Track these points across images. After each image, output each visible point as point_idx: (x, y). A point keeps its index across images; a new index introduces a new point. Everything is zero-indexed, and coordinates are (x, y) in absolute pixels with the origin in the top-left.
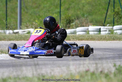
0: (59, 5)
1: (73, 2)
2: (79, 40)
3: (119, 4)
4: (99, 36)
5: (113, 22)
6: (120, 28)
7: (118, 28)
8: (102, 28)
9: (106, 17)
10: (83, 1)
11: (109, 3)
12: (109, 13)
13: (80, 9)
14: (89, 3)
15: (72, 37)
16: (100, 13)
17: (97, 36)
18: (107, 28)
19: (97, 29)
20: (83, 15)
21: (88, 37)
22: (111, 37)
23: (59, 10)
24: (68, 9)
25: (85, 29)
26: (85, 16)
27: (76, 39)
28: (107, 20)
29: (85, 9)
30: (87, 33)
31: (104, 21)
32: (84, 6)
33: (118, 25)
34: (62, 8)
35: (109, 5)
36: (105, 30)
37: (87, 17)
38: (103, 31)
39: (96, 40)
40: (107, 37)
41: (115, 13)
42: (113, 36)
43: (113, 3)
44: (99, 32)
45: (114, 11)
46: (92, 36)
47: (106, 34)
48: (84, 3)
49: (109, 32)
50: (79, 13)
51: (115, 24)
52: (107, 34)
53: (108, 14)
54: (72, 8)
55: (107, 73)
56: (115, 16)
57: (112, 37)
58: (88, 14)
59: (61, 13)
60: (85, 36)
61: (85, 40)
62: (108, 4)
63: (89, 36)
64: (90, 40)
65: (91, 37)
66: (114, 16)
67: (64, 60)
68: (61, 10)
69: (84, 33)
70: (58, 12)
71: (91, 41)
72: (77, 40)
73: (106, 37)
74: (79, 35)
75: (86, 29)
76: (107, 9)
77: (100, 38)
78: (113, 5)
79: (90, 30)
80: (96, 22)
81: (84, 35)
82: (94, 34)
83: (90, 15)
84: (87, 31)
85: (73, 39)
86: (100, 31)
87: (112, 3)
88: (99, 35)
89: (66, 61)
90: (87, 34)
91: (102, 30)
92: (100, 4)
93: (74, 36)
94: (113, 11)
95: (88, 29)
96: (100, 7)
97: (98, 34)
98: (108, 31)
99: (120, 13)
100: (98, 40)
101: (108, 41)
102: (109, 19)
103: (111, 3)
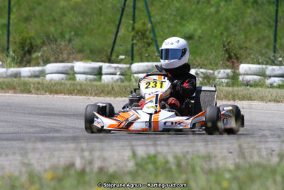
0: (7, 10)
1: (40, 4)
2: (50, 93)
3: (146, 13)
4: (97, 86)
5: (130, 53)
6: (146, 68)
7: (141, 69)
8: (106, 67)
9: (114, 43)
10: (62, 3)
11: (123, 10)
12: (122, 31)
13: (55, 20)
14: (75, 8)
15: (34, 84)
16: (100, 31)
17: (94, 86)
18: (116, 68)
19: (94, 68)
20: (62, 35)
21: (72, 87)
22: (126, 89)
23: (5, 21)
24: (27, 19)
25: (64, 67)
26: (67, 36)
27: (43, 89)
28: (116, 48)
29: (66, 20)
30: (71, 76)
31: (110, 50)
32: (64, 15)
33: (142, 61)
34: (12, 17)
35: (122, 15)
36: (112, 71)
37: (70, 41)
38: (106, 74)
39: (91, 94)
40: (116, 89)
41: (137, 33)
42: (129, 87)
43: (132, 10)
44: (99, 76)
45: (133, 28)
46: (81, 85)
47: (115, 82)
48: (63, 8)
49: (121, 77)
50: (52, 29)
51: (135, 59)
52: (117, 80)
53: (119, 34)
54: (35, 16)
55: (115, 172)
56: (135, 41)
57: (129, 89)
58: (73, 33)
59: (11, 28)
60: (64, 84)
61: (65, 94)
62: (121, 12)
63: (74, 84)
64: (76, 95)
65: (79, 88)
66: (133, 40)
67: (15, 140)
68: (11, 21)
69: (63, 76)
70: (3, 25)
71: (78, 97)
72: (46, 92)
73: (113, 88)
74: (51, 80)
75: (68, 67)
76: (117, 23)
77: (101, 90)
78: (132, 14)
79: (76, 69)
80: (92, 52)
81: (63, 81)
82: (86, 79)
83: (77, 34)
84: (70, 74)
85: (38, 89)
86: (99, 72)
87: (129, 10)
88: (98, 83)
89: (19, 142)
90: (70, 79)
91: (104, 71)
92: (100, 10)
93: (39, 83)
94: (130, 29)
95: (73, 67)
96: (102, 18)
97: (95, 80)
98: (118, 73)
99: (148, 33)
100: (96, 95)
101: (117, 99)
102: (121, 45)
103: (126, 9)
